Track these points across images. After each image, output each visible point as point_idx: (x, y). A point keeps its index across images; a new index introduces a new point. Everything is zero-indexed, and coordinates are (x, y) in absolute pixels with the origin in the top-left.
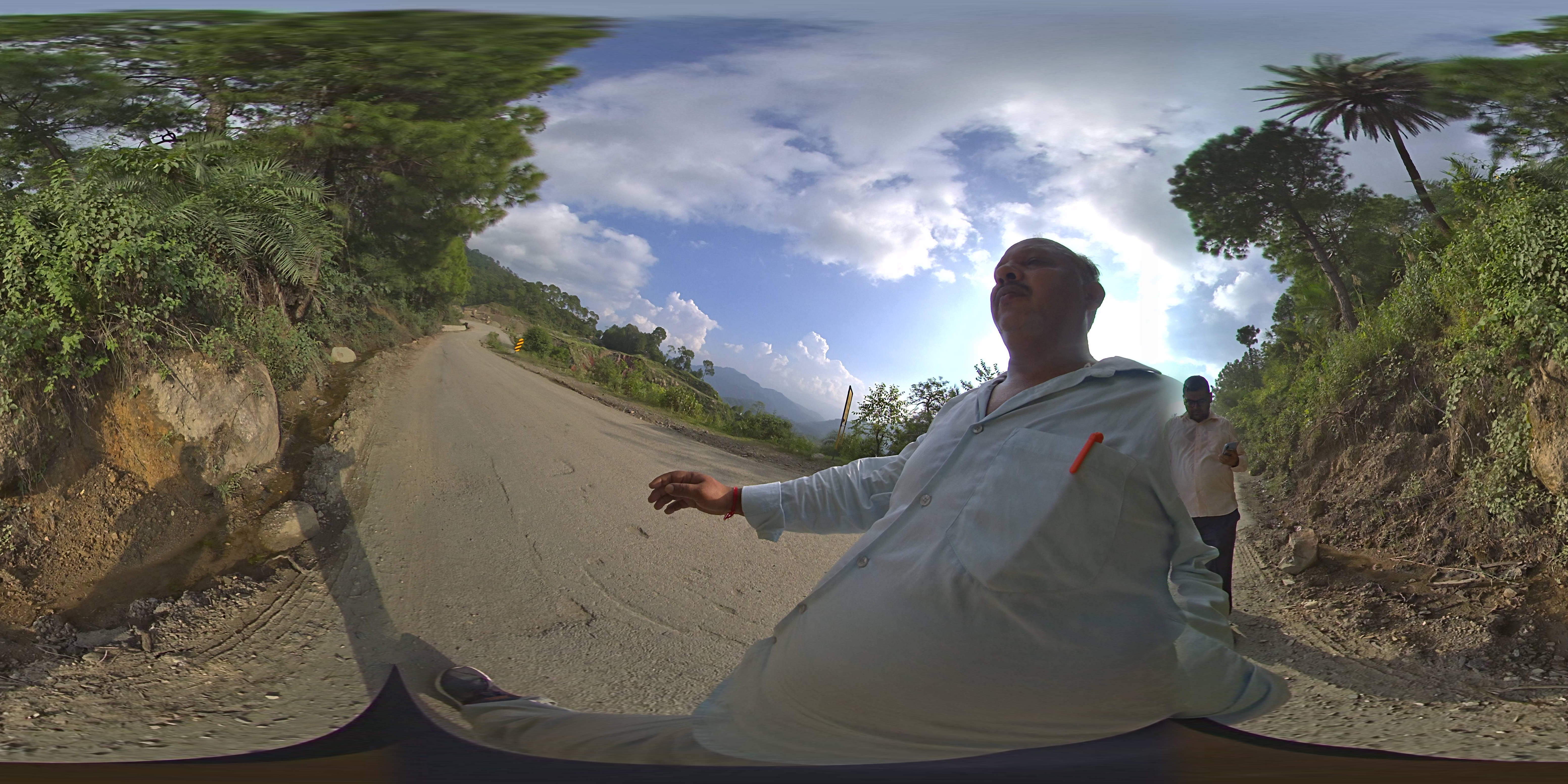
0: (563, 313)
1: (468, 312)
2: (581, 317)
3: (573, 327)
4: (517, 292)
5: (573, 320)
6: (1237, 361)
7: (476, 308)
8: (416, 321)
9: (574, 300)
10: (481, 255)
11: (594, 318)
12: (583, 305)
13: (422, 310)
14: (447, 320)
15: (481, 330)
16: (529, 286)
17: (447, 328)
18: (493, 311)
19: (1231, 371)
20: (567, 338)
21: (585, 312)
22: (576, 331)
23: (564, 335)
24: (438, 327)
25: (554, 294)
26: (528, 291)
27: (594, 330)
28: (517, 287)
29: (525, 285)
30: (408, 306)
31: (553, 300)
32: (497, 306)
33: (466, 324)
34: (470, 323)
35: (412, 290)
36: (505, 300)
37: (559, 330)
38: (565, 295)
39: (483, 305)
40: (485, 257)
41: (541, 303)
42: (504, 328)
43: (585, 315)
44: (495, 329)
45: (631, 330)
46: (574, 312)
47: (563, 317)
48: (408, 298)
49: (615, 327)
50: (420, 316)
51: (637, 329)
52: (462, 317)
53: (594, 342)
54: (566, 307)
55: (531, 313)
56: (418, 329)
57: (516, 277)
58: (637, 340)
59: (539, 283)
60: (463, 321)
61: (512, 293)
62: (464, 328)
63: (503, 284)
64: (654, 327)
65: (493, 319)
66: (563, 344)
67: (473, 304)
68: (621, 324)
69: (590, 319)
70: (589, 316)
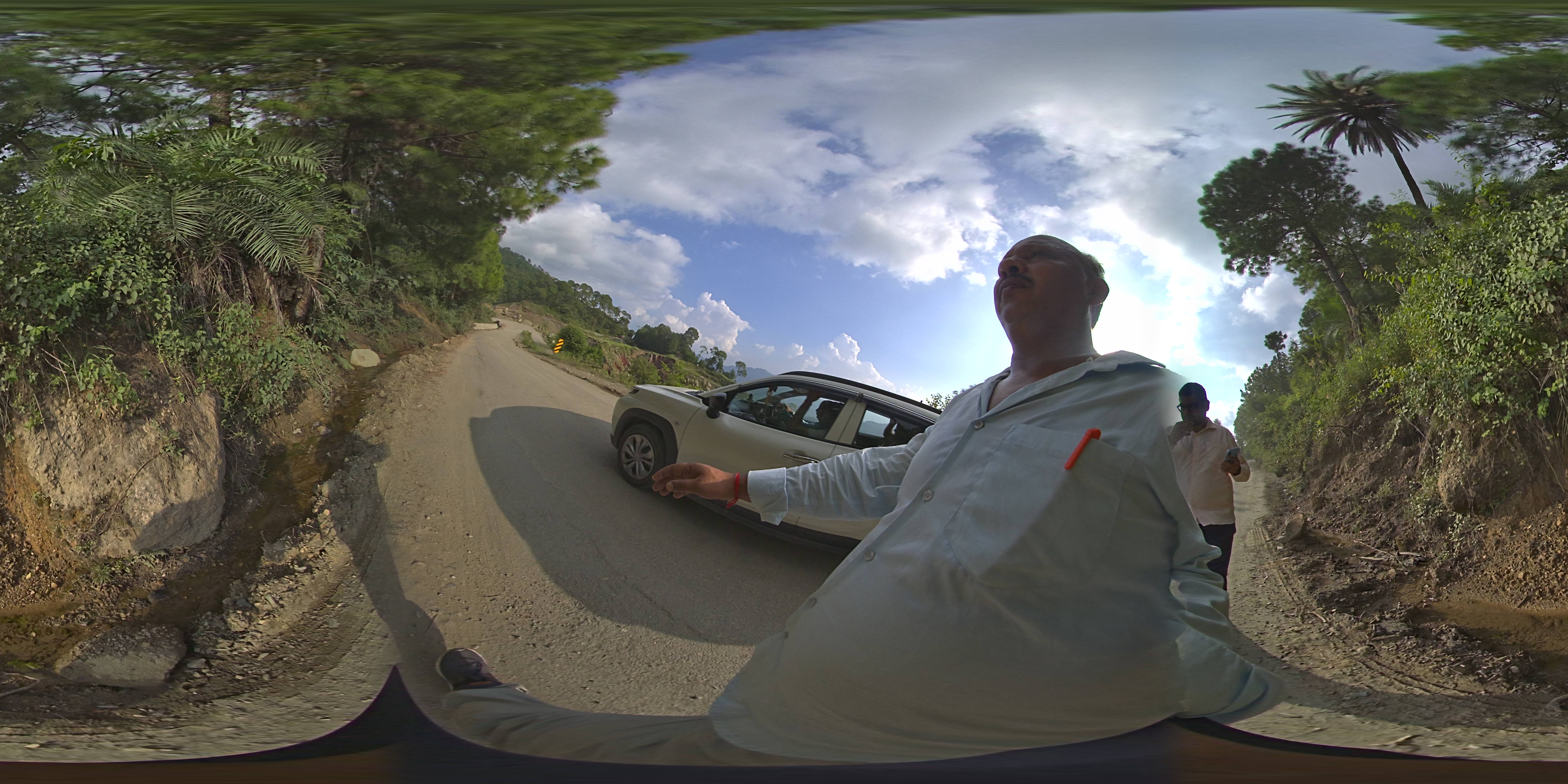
0: (595, 312)
1: (499, 310)
2: (613, 316)
3: (605, 327)
4: (549, 291)
5: (605, 319)
6: (1266, 365)
7: (508, 306)
8: (447, 318)
9: (606, 300)
10: (512, 253)
11: (625, 317)
12: (614, 305)
13: (454, 308)
14: (478, 319)
15: (513, 328)
16: (561, 285)
17: (479, 326)
18: (525, 310)
19: (1260, 376)
20: (599, 337)
21: (617, 311)
22: (608, 331)
23: (596, 334)
24: (470, 325)
25: (586, 293)
26: (560, 290)
27: (626, 330)
28: (549, 286)
29: (556, 283)
30: (439, 303)
31: (585, 299)
32: (528, 305)
33: (497, 322)
34: (502, 321)
35: (443, 286)
36: (536, 298)
37: (591, 329)
38: (597, 294)
39: (514, 304)
40: (516, 255)
41: (573, 302)
42: (536, 327)
43: (617, 314)
44: (527, 327)
45: (663, 330)
46: (606, 312)
47: (594, 316)
48: (439, 295)
49: (647, 326)
50: (452, 313)
51: (669, 329)
52: (494, 316)
53: (626, 342)
54: (598, 306)
55: (562, 312)
56: (450, 328)
57: (548, 275)
58: (669, 340)
59: (571, 282)
60: (494, 320)
61: (543, 292)
62: (496, 326)
63: (534, 282)
64: (686, 328)
65: (524, 318)
66: (595, 343)
67: (504, 302)
68: (653, 324)
69: (622, 318)
70: (621, 315)
